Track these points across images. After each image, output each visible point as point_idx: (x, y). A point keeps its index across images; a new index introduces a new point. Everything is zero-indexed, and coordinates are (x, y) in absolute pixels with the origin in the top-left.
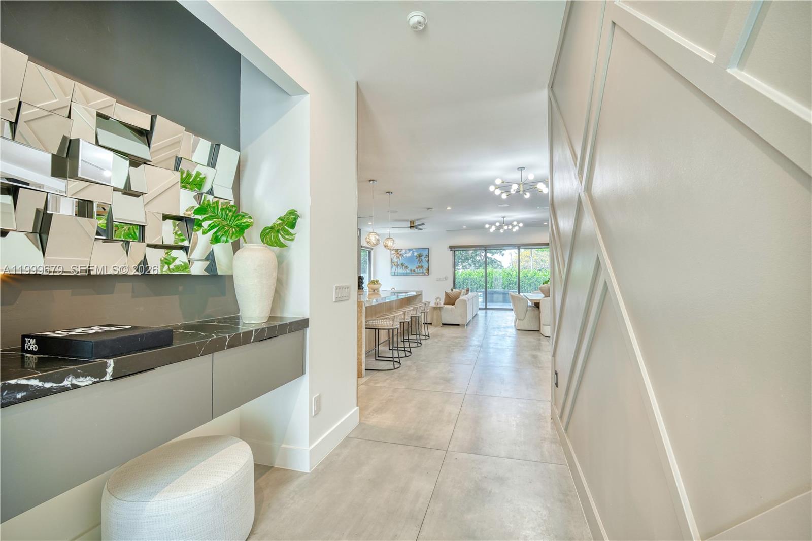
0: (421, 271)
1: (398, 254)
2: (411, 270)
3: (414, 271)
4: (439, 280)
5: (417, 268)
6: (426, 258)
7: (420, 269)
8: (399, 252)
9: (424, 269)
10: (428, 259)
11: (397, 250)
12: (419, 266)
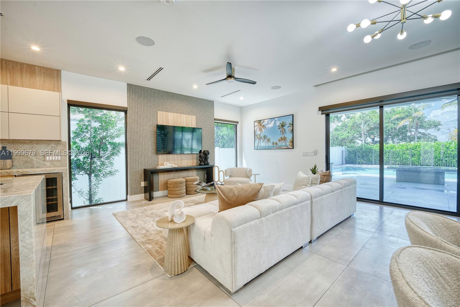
0: (283, 143)
1: (261, 125)
2: (273, 143)
3: (276, 144)
4: (305, 155)
5: (279, 141)
6: (289, 128)
7: (282, 142)
8: (261, 123)
9: (287, 141)
10: (292, 128)
11: (259, 122)
12: (281, 138)
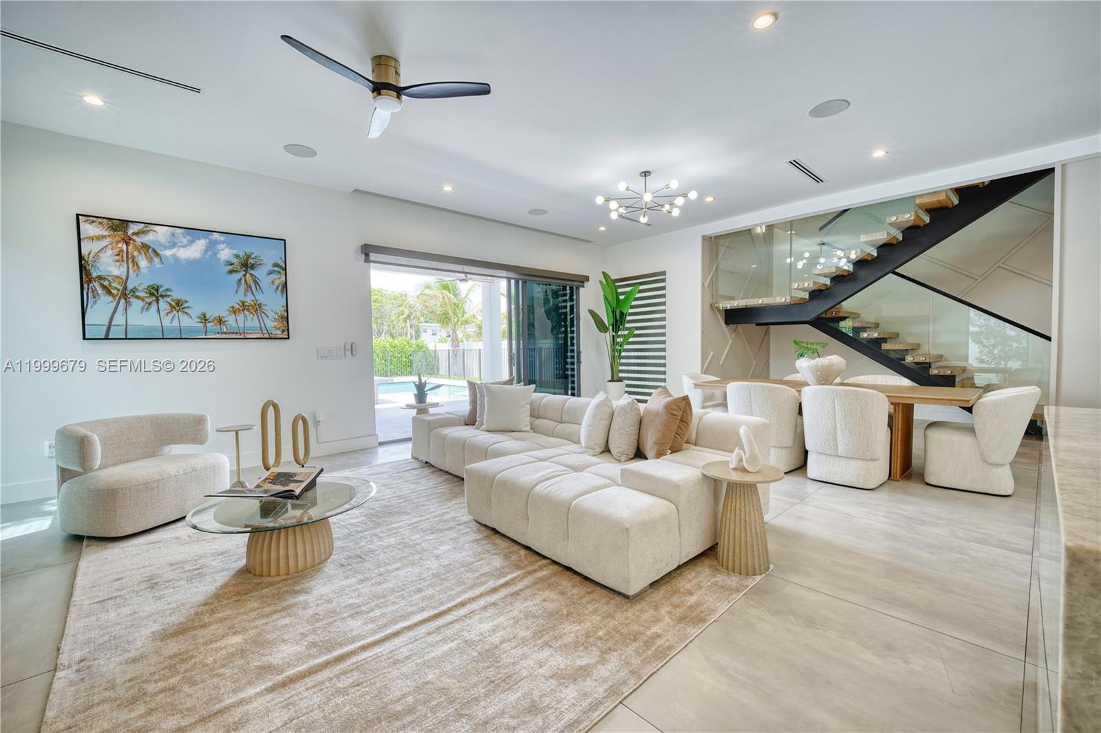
0: (251, 321)
1: (126, 240)
2: (204, 319)
3: (218, 321)
4: (326, 355)
5: (234, 311)
6: (274, 276)
7: (246, 317)
8: (130, 232)
9: (267, 316)
10: (283, 278)
11: (119, 226)
12: (243, 303)
